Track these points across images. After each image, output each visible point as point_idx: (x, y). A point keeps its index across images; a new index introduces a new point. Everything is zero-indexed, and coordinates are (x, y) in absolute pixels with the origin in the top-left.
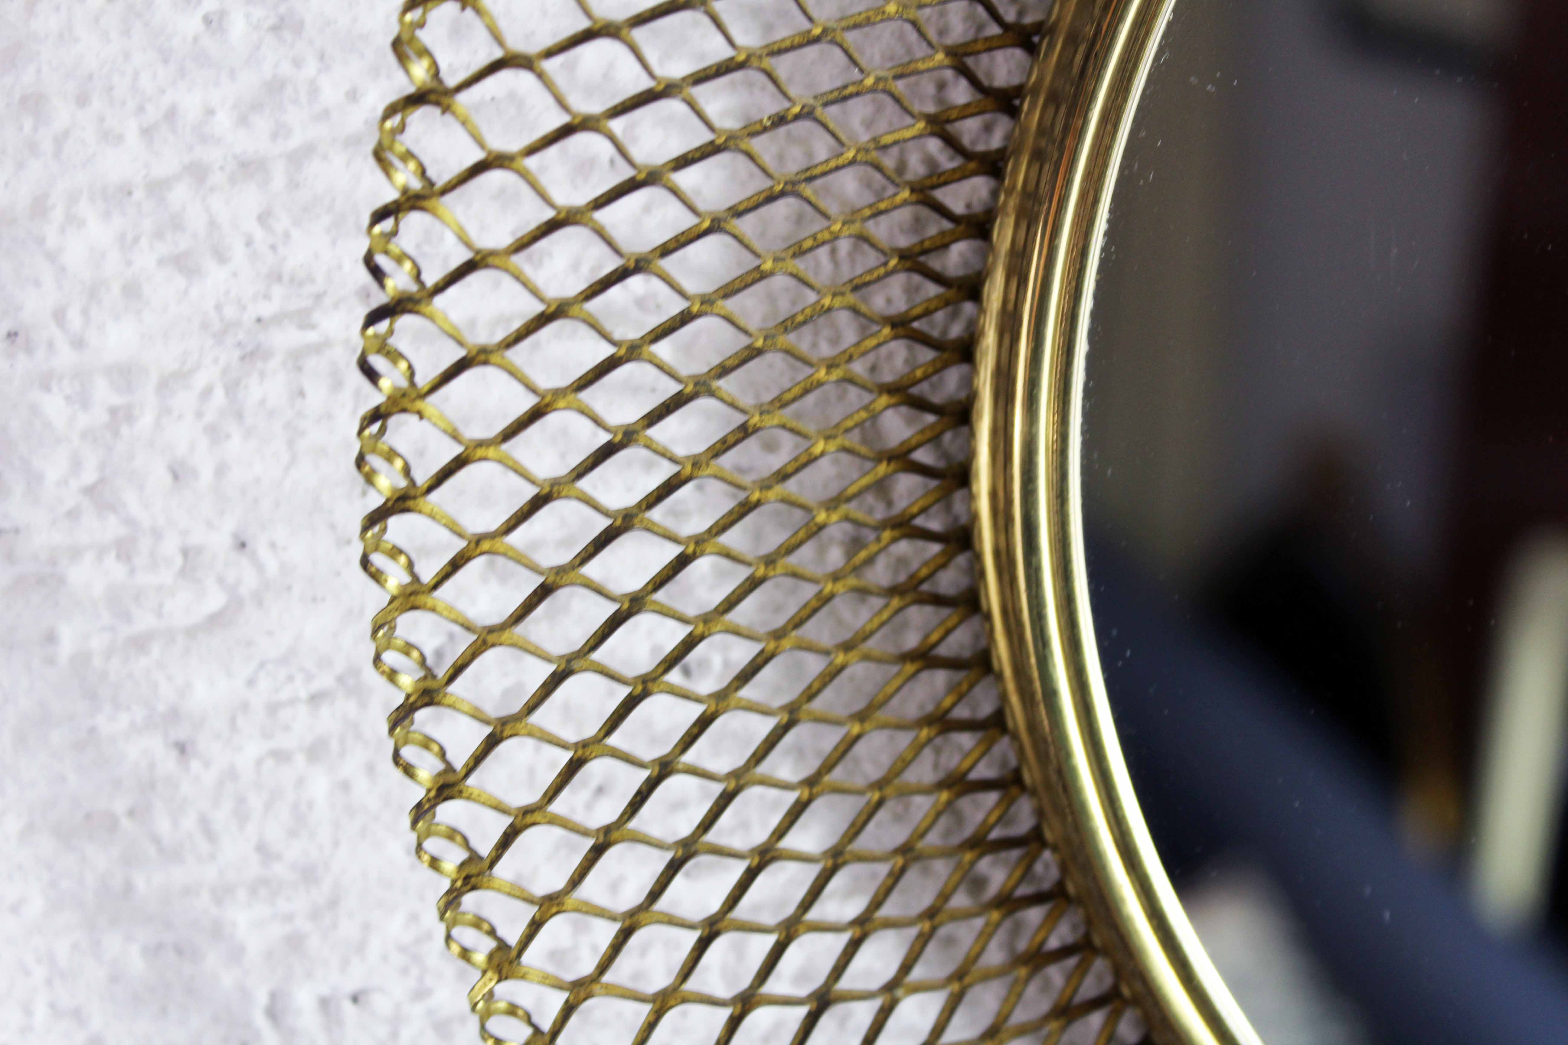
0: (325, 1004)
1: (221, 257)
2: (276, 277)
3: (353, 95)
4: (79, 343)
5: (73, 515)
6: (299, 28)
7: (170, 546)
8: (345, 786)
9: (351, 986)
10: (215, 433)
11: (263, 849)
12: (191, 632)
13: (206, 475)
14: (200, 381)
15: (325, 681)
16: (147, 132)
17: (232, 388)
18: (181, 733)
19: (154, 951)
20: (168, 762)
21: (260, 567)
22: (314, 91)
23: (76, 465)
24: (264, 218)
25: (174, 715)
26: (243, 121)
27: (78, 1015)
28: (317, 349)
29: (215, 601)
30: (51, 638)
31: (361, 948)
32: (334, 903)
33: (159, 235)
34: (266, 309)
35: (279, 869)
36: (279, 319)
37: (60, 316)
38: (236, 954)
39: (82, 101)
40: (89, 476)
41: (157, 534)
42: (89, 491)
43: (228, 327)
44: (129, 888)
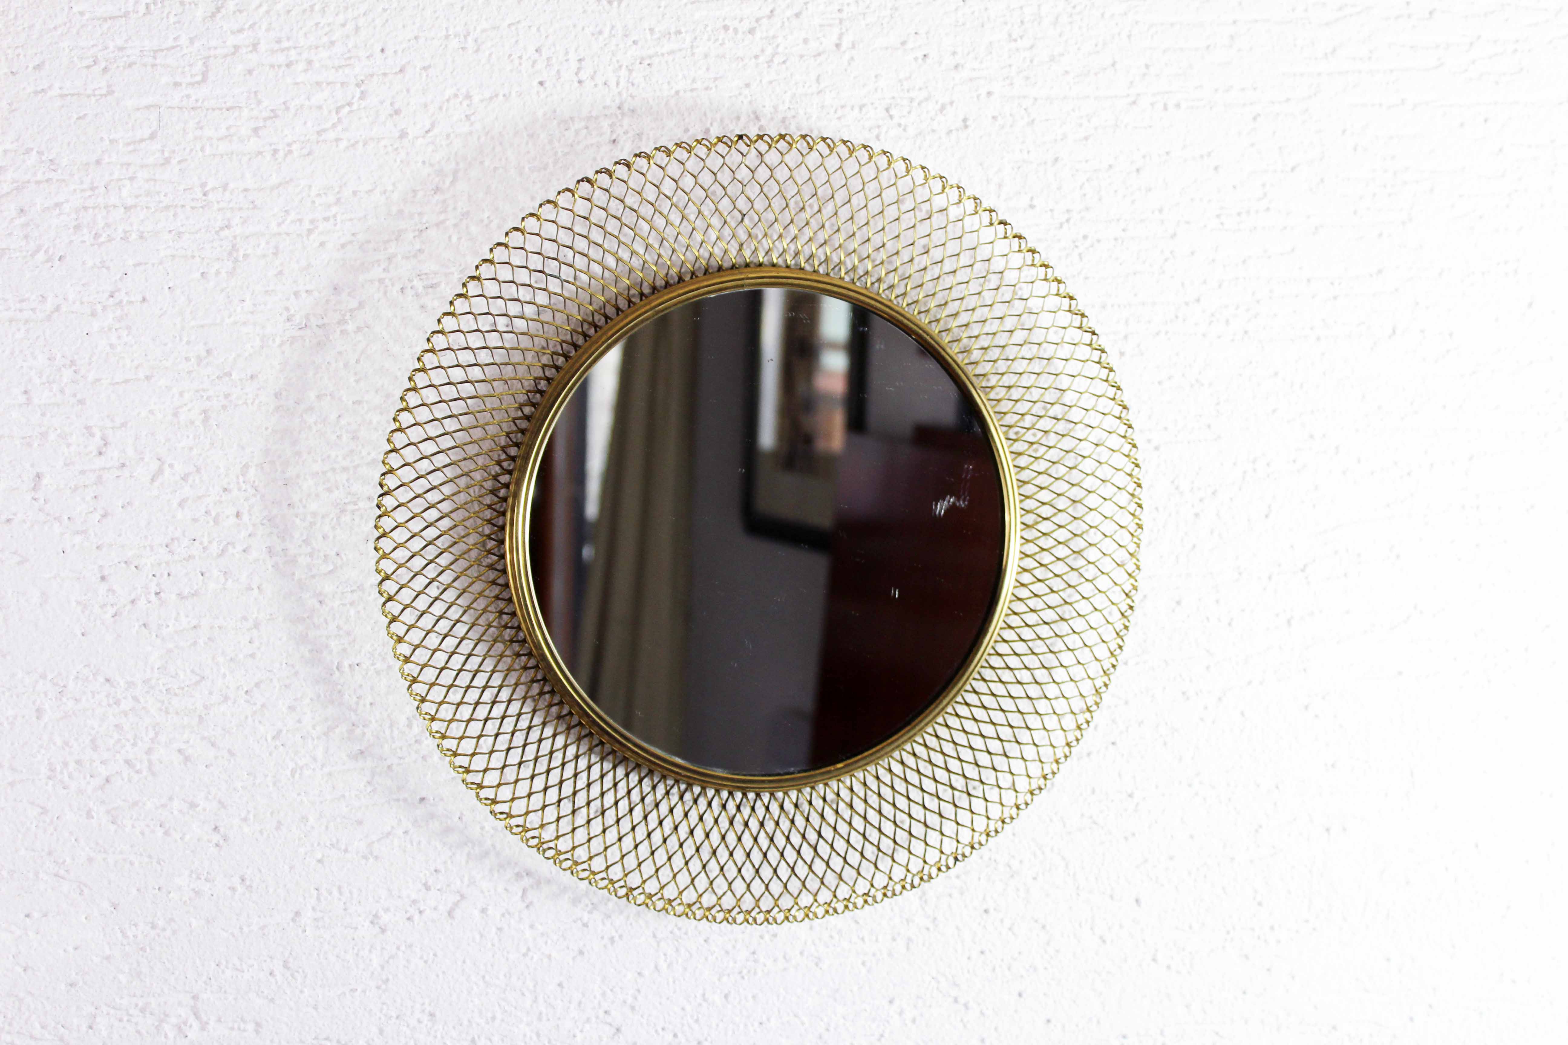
0: (350, 666)
1: (338, 488)
2: (349, 493)
3: (369, 454)
4: (305, 507)
5: (300, 546)
6: (358, 438)
7: (322, 554)
8: (359, 612)
9: (357, 662)
10: (333, 528)
11: (339, 628)
12: (325, 574)
13: (331, 537)
14: (331, 516)
15: (355, 588)
16: (323, 460)
17: (338, 518)
18: (321, 598)
19: (311, 651)
20: (317, 605)
21: (342, 559)
22: (360, 452)
23: (302, 535)
24: (348, 480)
25: (320, 594)
26: (344, 459)
27: (293, 666)
28: (358, 510)
29: (331, 567)
30: (294, 574)
31: (360, 652)
32: (354, 641)
33: (324, 483)
34: (346, 501)
35: (341, 632)
36: (349, 503)
37: (301, 501)
38: (331, 652)
39: (309, 453)
40: (304, 538)
41: (319, 551)
42: (304, 541)
43: (338, 504)
44: (307, 634)
